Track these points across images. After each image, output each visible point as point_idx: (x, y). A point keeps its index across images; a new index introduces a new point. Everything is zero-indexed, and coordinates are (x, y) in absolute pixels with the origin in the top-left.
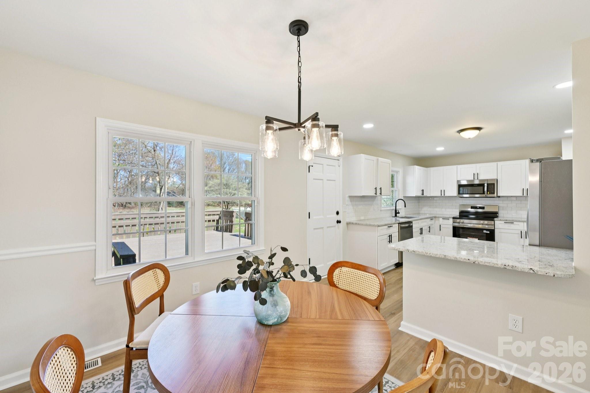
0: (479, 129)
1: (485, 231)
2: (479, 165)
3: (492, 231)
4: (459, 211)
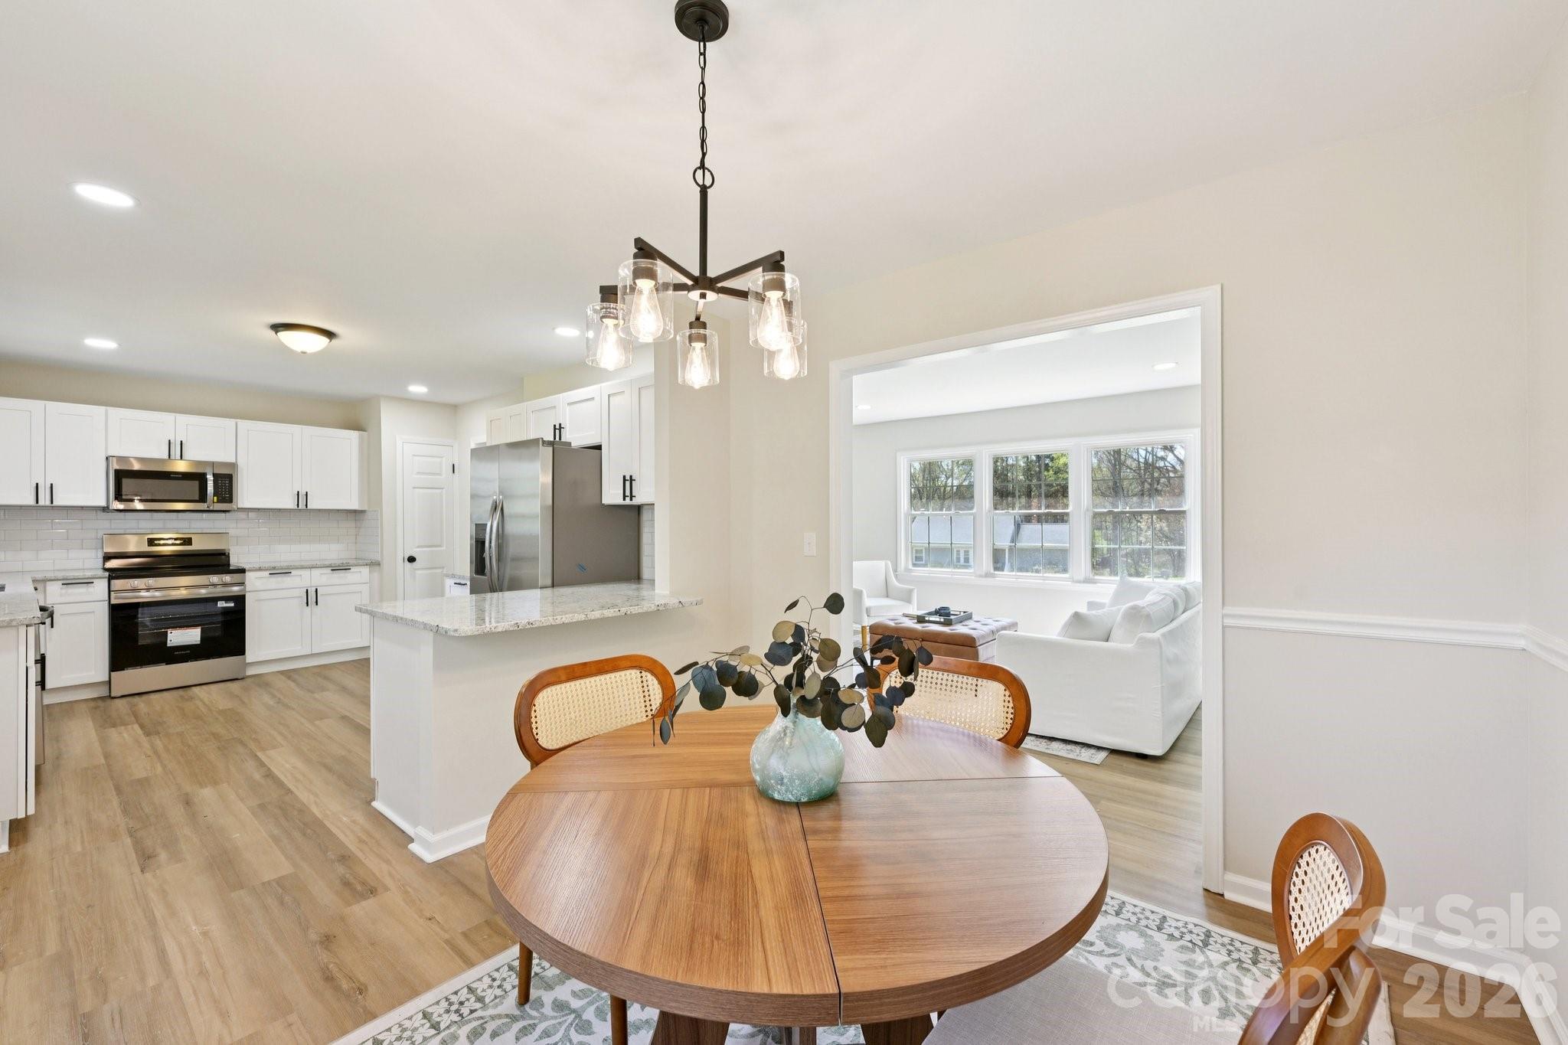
0: (330, 334)
2: (183, 419)
3: (240, 600)
4: (100, 555)
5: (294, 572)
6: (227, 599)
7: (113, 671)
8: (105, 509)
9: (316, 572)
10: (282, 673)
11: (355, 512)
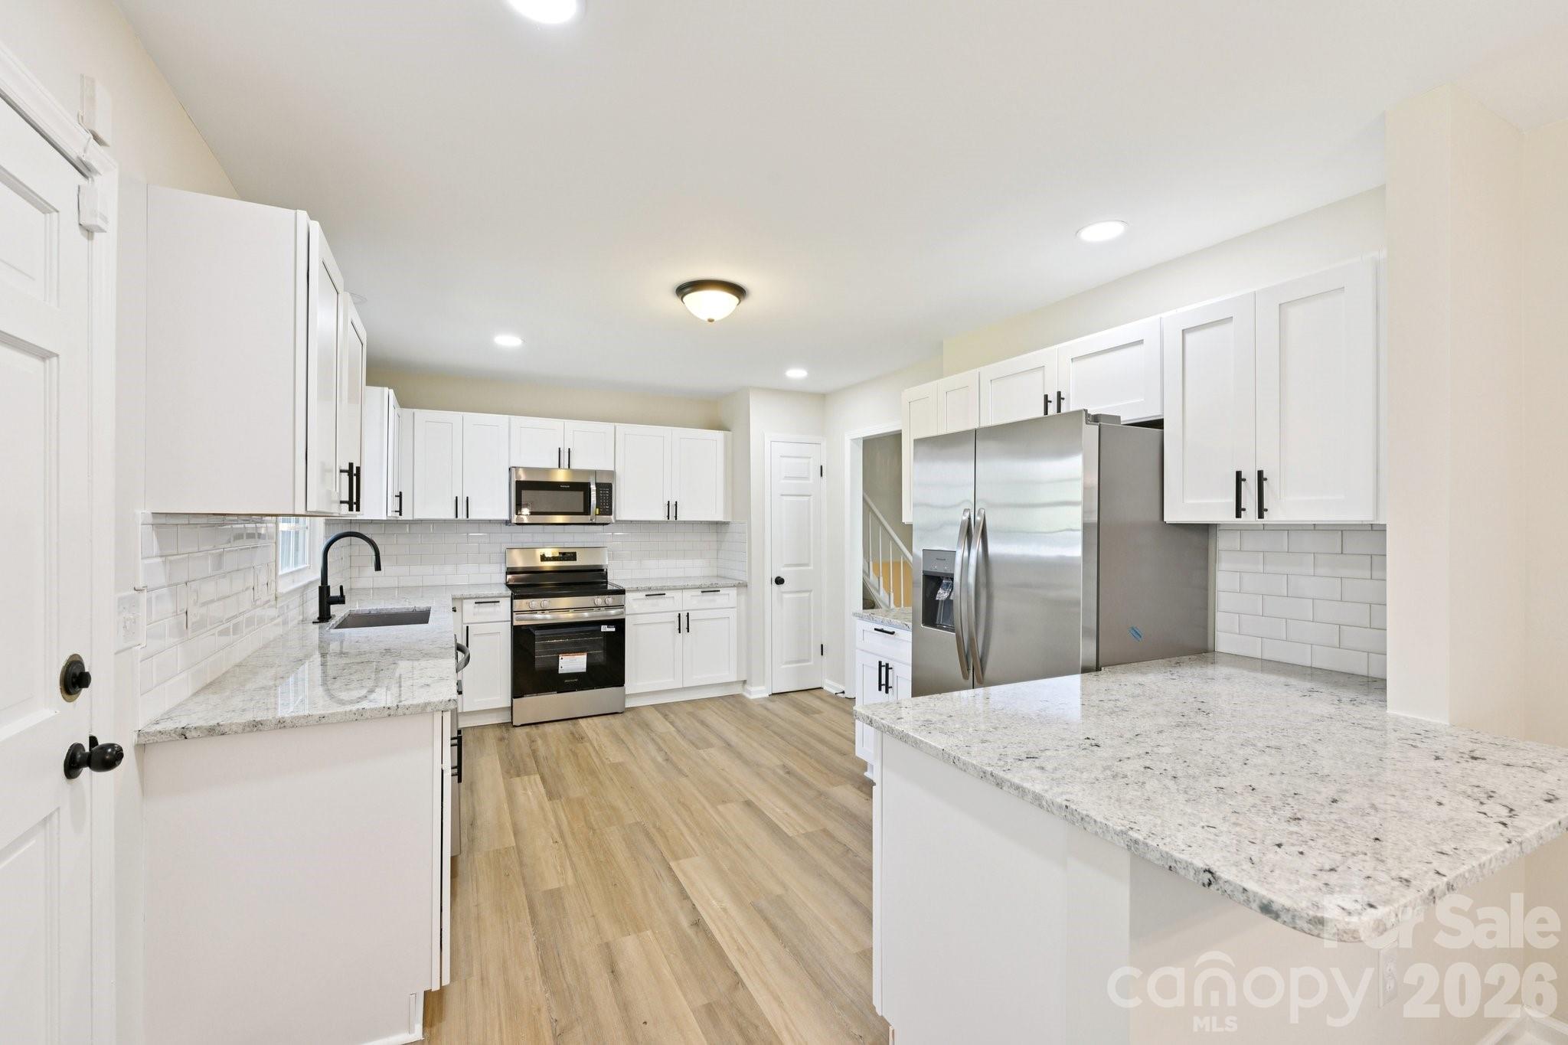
0: (738, 291)
1: (604, 628)
2: (571, 424)
3: (620, 624)
4: (504, 570)
5: (668, 594)
6: (609, 623)
7: (515, 697)
8: (508, 522)
9: (687, 594)
10: (655, 706)
11: (717, 523)
